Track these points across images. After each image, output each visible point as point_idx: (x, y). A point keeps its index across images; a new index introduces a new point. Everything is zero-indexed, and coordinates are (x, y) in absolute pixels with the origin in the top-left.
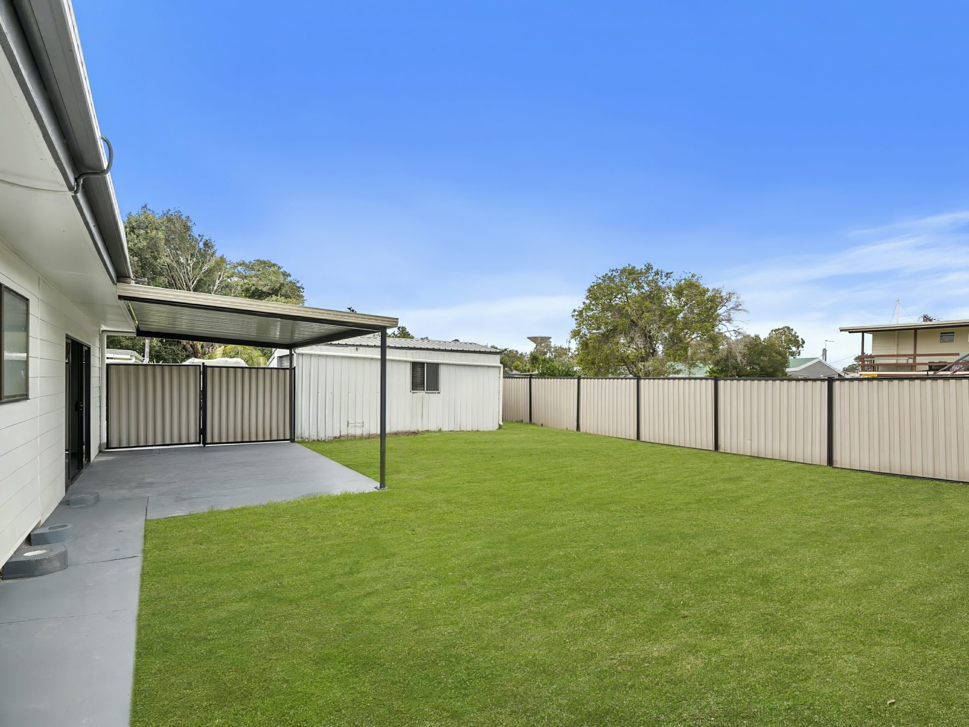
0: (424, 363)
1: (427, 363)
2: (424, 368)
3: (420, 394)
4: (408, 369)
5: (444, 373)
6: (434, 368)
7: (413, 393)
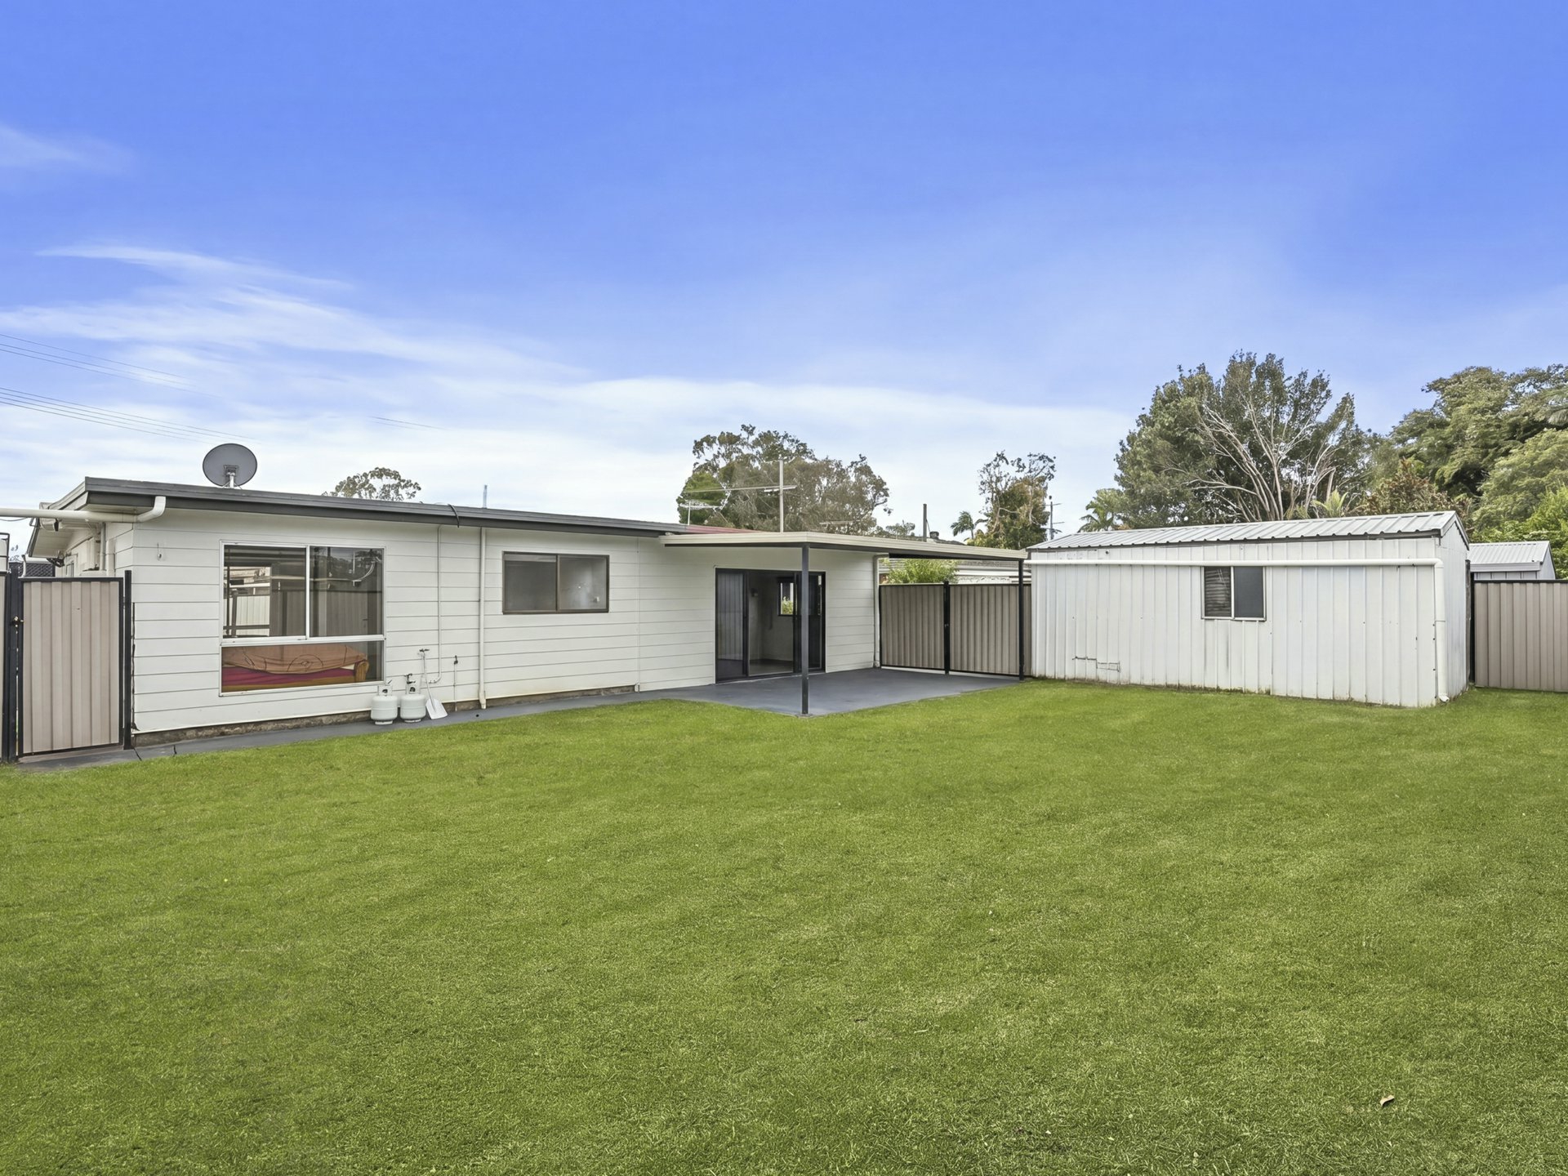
0: (1228, 568)
1: (1234, 567)
2: (1230, 576)
3: (1221, 624)
4: (1198, 579)
5: (1272, 584)
6: (1253, 577)
7: (1206, 619)
